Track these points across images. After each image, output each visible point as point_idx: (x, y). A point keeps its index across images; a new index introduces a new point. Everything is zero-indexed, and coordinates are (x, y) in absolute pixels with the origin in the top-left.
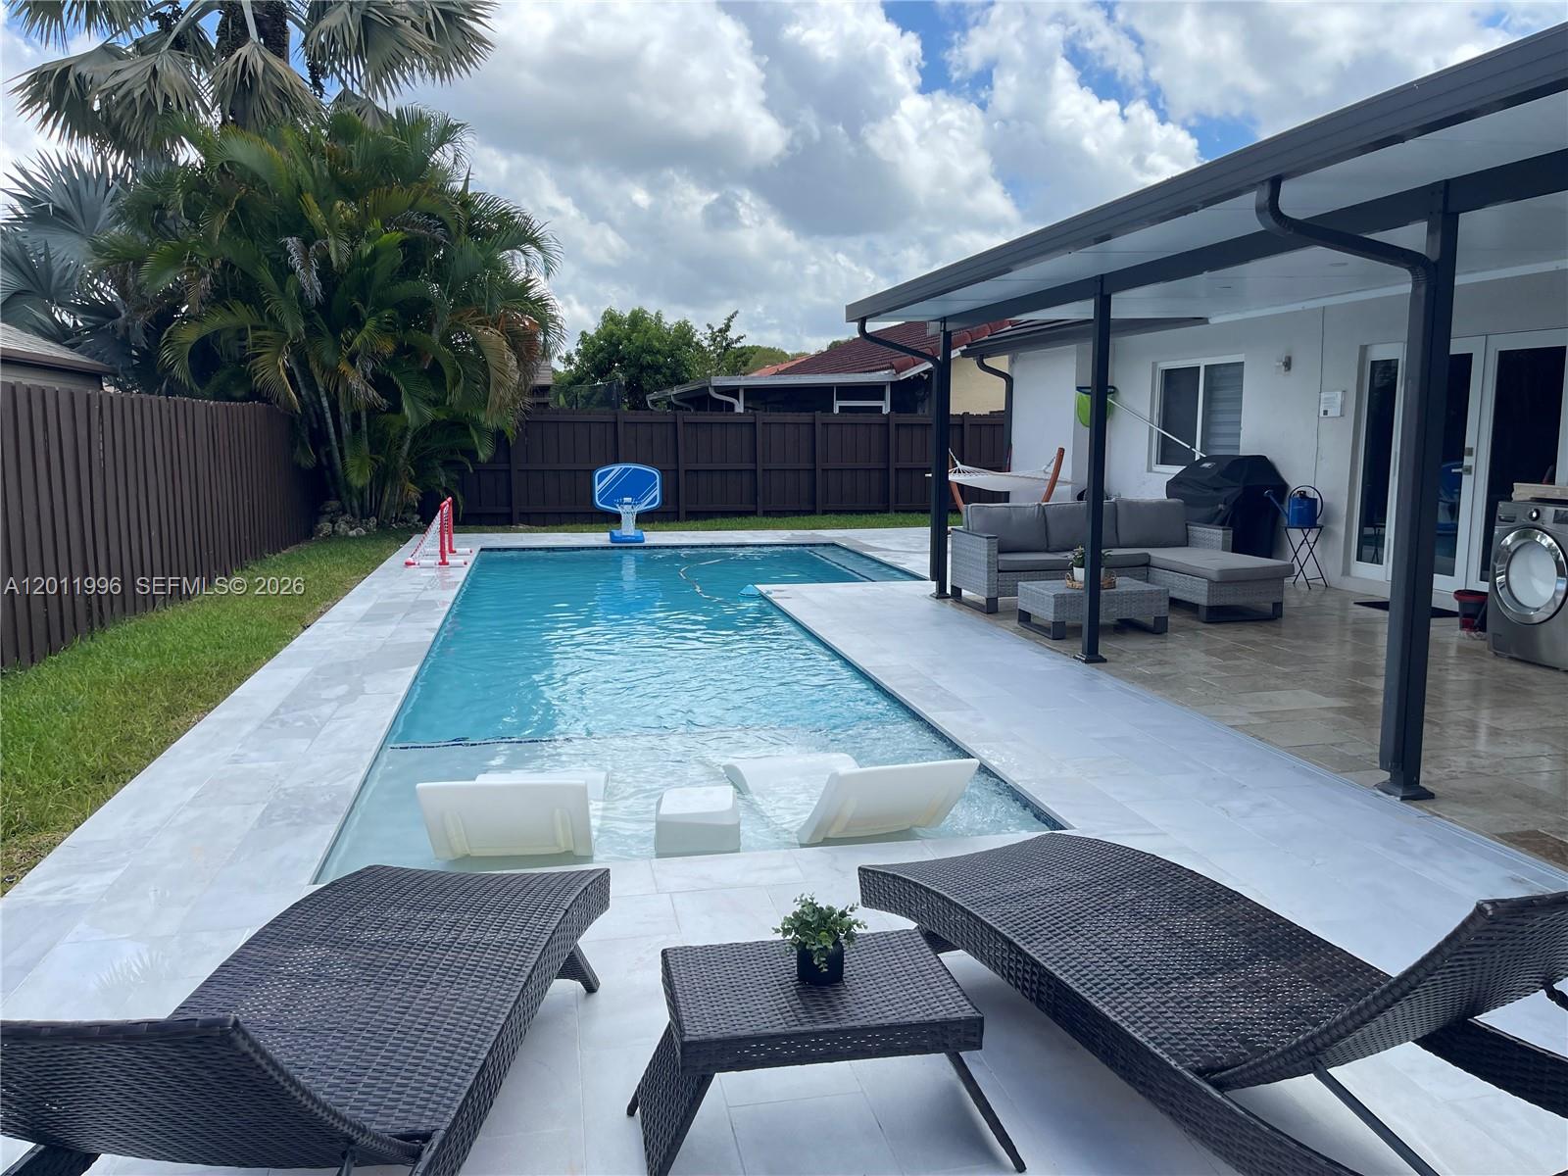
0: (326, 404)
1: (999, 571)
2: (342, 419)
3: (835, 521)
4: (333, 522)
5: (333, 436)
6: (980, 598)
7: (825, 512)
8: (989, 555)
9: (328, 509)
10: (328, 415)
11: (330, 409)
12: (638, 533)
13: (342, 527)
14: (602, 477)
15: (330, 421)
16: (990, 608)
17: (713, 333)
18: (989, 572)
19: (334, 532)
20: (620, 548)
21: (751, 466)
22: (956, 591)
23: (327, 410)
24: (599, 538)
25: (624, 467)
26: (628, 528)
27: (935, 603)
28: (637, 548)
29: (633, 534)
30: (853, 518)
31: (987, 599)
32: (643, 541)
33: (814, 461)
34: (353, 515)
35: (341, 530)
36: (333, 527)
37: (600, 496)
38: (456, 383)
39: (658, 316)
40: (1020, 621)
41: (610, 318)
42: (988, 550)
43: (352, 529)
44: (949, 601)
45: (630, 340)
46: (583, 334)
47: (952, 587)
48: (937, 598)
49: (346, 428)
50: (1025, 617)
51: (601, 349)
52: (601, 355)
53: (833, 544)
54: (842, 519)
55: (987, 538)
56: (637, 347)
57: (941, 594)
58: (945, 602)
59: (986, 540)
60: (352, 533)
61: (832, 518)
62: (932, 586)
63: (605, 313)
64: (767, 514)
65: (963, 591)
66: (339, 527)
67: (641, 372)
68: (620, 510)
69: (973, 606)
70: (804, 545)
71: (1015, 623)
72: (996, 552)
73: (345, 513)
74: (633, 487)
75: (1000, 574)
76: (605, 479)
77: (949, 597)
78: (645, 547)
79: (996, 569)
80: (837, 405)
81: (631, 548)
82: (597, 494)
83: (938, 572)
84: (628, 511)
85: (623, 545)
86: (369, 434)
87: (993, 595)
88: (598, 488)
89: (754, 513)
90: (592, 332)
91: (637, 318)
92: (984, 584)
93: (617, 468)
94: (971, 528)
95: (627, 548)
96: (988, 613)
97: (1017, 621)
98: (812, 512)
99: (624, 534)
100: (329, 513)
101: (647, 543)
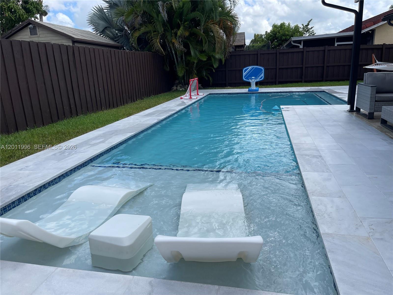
0: (174, 53)
1: (376, 101)
2: (178, 57)
3: (328, 84)
4: (177, 86)
5: (176, 62)
6: (367, 113)
7: (326, 81)
8: (371, 94)
9: (176, 83)
10: (174, 56)
11: (175, 54)
12: (257, 88)
13: (179, 88)
14: (245, 71)
15: (175, 57)
16: (370, 117)
17: (304, 27)
18: (371, 102)
19: (177, 89)
20: (251, 93)
21: (301, 66)
22: (358, 110)
23: (174, 54)
24: (245, 90)
25: (252, 67)
26: (253, 87)
27: (348, 114)
28: (257, 93)
29: (255, 88)
30: (336, 83)
31: (369, 113)
32: (258, 91)
33: (324, 63)
34: (182, 85)
35: (178, 89)
36: (176, 88)
37: (245, 77)
38: (206, 43)
39: (289, 24)
40: (381, 123)
41: (275, 26)
42: (371, 92)
43: (181, 88)
44: (355, 113)
45: (279, 33)
46: (266, 32)
47: (356, 107)
48: (349, 112)
49: (179, 59)
50: (384, 122)
51: (271, 36)
52: (271, 38)
53: (324, 91)
54: (332, 83)
55: (371, 87)
56: (281, 34)
57: (351, 110)
58: (353, 114)
59: (370, 88)
60: (181, 89)
61: (328, 83)
62: (348, 107)
63: (273, 25)
64: (306, 82)
65: (361, 109)
66: (178, 88)
67: (282, 42)
68: (250, 81)
69: (364, 115)
70: (313, 92)
71: (379, 124)
72: (375, 93)
73: (180, 84)
74: (255, 73)
75: (376, 103)
76: (247, 71)
77: (355, 112)
78: (258, 93)
79: (374, 100)
80: (336, 44)
81: (254, 93)
82: (244, 76)
83: (351, 101)
84: (253, 81)
85: (252, 92)
86: (185, 61)
87: (372, 111)
88: (244, 74)
89: (301, 82)
90: (269, 31)
91: (282, 25)
92: (368, 106)
93: (250, 68)
94: (366, 83)
95: (252, 93)
96: (369, 119)
97: (380, 123)
98: (322, 81)
99: (252, 89)
100: (176, 84)
101: (259, 91)
